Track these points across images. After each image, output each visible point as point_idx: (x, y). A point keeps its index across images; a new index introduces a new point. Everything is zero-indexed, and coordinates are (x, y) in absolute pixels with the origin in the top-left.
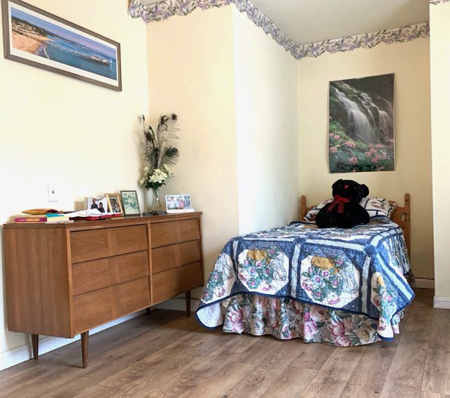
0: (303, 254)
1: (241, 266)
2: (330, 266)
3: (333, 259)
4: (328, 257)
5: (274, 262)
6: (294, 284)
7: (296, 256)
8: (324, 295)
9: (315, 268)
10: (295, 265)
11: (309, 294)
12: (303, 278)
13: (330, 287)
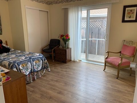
0: (33, 61)
1: (22, 70)
2: (38, 62)
3: (38, 60)
4: (37, 60)
5: (28, 65)
6: (33, 69)
7: (32, 62)
8: (38, 68)
9: (36, 63)
10: (32, 64)
11: (36, 69)
12: (34, 66)
13: (39, 66)
